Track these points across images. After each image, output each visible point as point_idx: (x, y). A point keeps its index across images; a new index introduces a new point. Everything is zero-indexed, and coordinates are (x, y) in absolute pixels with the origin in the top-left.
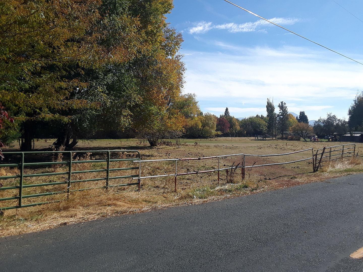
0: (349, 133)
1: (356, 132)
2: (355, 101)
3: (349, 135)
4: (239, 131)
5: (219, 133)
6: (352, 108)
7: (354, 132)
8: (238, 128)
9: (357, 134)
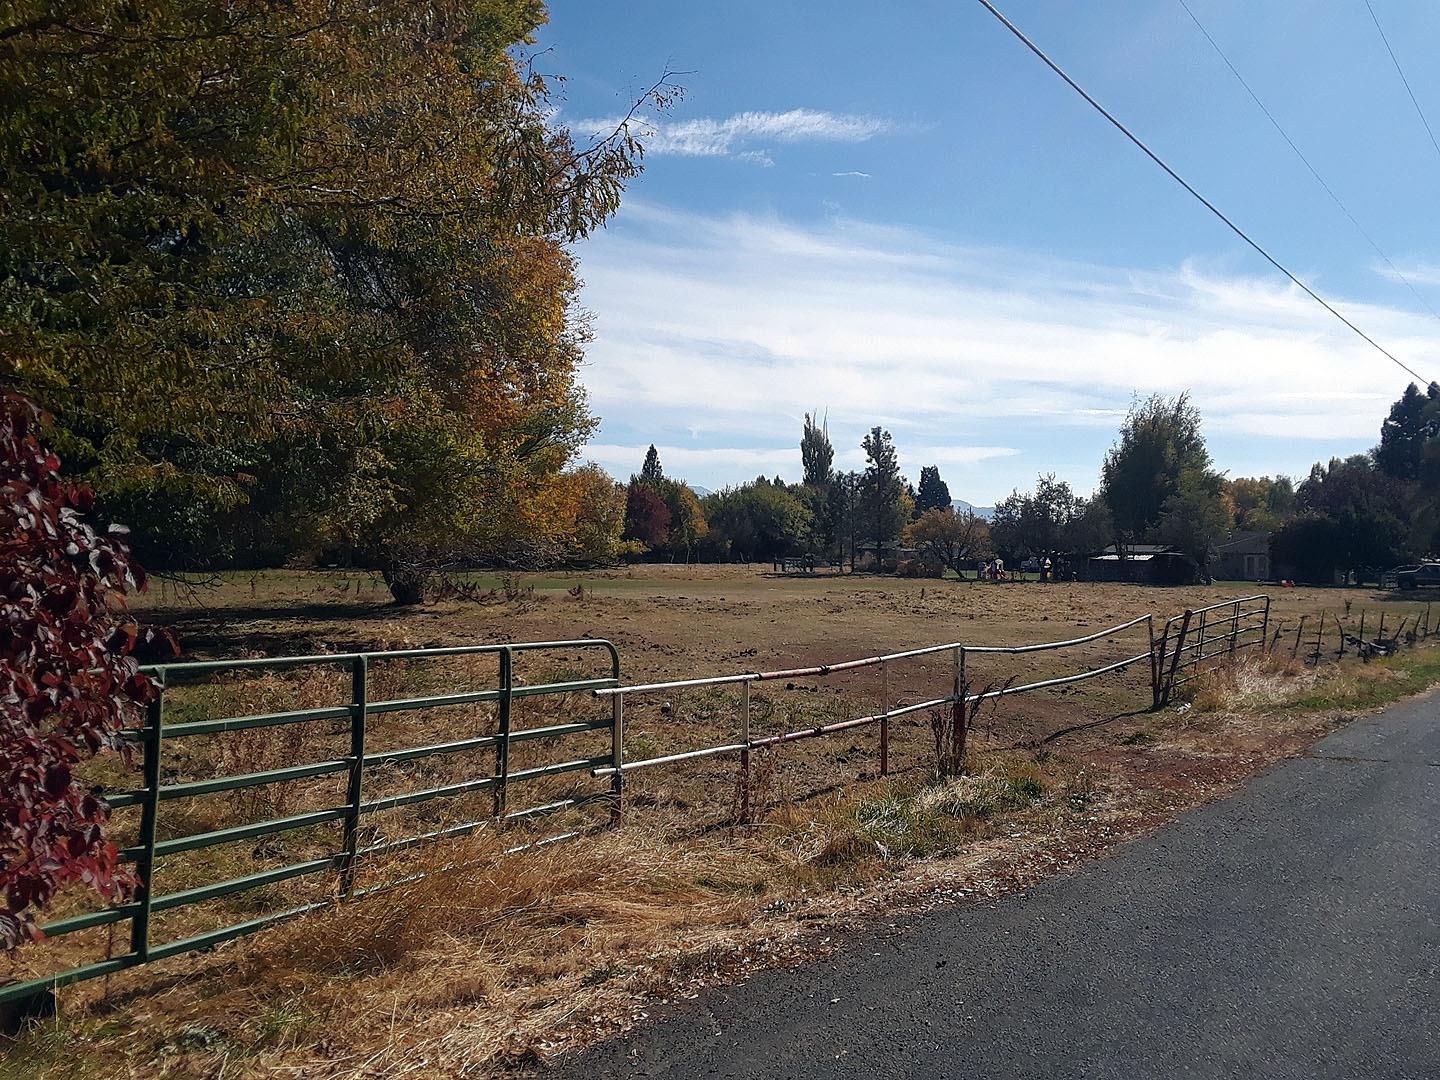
0: (1112, 549)
1: (1138, 548)
2: (1125, 432)
3: (1115, 557)
4: (703, 541)
5: (636, 546)
6: (1115, 458)
7: (1130, 548)
8: (702, 527)
9: (1139, 554)
